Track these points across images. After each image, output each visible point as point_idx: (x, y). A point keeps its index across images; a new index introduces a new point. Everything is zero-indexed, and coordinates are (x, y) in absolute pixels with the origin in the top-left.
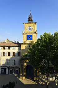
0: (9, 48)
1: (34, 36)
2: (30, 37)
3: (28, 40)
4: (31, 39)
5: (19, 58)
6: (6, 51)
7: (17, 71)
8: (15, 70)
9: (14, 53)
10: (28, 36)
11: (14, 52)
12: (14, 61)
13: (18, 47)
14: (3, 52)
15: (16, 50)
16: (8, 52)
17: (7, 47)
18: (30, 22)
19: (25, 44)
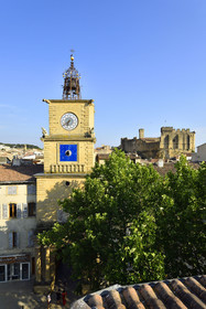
1: (82, 147)
2: (68, 152)
3: (61, 160)
4: (74, 158)
5: (31, 223)
7: (25, 267)
8: (17, 265)
10: (63, 148)
11: (11, 205)
12: (14, 234)
13: (25, 186)
15: (20, 197)
18: (71, 92)
19: (52, 175)
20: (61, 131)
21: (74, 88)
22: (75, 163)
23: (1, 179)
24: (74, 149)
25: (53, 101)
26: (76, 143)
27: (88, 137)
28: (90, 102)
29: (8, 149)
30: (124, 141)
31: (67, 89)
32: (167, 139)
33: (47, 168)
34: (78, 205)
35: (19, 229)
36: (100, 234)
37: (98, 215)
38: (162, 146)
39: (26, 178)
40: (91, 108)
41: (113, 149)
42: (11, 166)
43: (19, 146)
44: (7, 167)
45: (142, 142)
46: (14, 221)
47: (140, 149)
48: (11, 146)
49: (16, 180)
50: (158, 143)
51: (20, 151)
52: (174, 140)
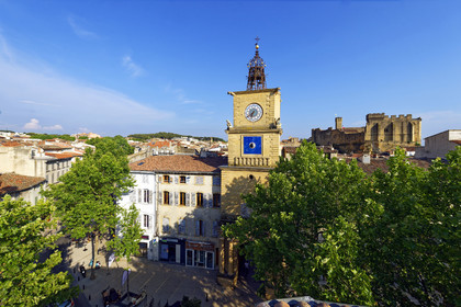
0: (183, 180)
1: (267, 139)
2: (252, 144)
3: (245, 152)
4: (258, 150)
5: (215, 213)
6: (175, 187)
7: (210, 255)
8: (202, 253)
9: (200, 196)
10: (247, 140)
11: (198, 194)
12: (201, 222)
13: (211, 177)
14: (165, 192)
15: (206, 187)
16: (181, 193)
17: (178, 176)
18: (256, 82)
19: (236, 167)
20: (244, 122)
21: (259, 78)
22: (259, 156)
23: (190, 169)
24: (259, 141)
25: (237, 93)
26: (259, 135)
27: (273, 128)
28: (276, 91)
29: (197, 141)
30: (315, 132)
31: (251, 79)
32: (376, 129)
33: (231, 160)
34: (262, 201)
35: (205, 218)
36: (285, 235)
37: (283, 214)
38: (368, 137)
39: (211, 169)
40: (277, 97)
41: (301, 141)
42: (198, 157)
43: (207, 139)
44: (196, 159)
45: (339, 133)
46: (201, 210)
47: (338, 141)
48: (199, 139)
49: (203, 170)
50: (363, 134)
51: (207, 143)
52: (386, 130)
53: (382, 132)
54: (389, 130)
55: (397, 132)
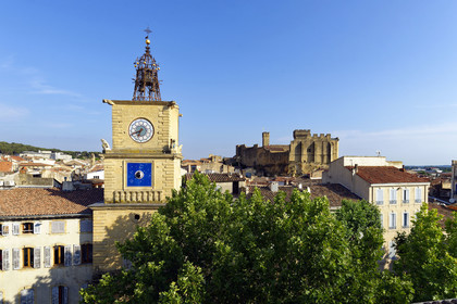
0: (29, 228)
1: (158, 167)
2: (139, 173)
3: (129, 184)
4: (147, 181)
6: (13, 241)
9: (59, 251)
10: (132, 168)
11: (56, 248)
12: (61, 289)
13: (78, 220)
15: (70, 236)
16: (25, 250)
17: (19, 224)
18: (147, 89)
19: (115, 205)
20: (129, 144)
21: (149, 84)
22: (149, 188)
23: (42, 211)
24: (148, 168)
25: (117, 102)
26: (149, 161)
28: (170, 104)
30: (240, 149)
31: (140, 84)
32: (299, 148)
33: (108, 195)
35: (69, 281)
38: (292, 158)
39: (80, 208)
40: (173, 113)
42: (59, 191)
44: (54, 193)
45: (265, 151)
46: (61, 271)
47: (262, 161)
49: (63, 212)
50: (287, 154)
52: (309, 150)
53: (305, 152)
54: (312, 150)
55: (318, 152)
